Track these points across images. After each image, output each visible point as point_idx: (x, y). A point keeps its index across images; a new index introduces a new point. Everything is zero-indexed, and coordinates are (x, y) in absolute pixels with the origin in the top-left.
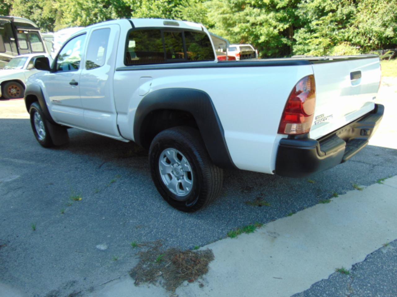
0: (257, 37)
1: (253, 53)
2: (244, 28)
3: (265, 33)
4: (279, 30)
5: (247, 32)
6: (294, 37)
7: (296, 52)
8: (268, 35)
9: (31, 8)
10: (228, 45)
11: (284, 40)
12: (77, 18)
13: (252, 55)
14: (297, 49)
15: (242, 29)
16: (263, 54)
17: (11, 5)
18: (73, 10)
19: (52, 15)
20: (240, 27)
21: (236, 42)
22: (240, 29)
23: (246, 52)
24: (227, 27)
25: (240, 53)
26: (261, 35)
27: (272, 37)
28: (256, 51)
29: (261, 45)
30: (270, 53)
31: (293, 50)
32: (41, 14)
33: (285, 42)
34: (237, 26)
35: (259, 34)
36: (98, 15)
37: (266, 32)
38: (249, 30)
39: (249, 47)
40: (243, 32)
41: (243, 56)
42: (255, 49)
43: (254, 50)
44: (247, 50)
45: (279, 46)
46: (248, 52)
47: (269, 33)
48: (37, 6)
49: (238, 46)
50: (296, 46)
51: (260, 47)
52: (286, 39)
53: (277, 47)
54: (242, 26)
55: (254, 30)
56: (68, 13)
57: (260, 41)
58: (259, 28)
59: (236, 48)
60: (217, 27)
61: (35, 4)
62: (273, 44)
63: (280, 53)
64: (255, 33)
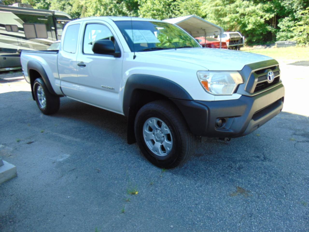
0: (244, 26)
1: (240, 39)
2: (234, 18)
3: (253, 22)
4: (265, 19)
5: (236, 21)
6: (279, 25)
7: (279, 38)
8: (254, 24)
9: (64, 5)
10: (222, 32)
11: (269, 28)
12: (97, 12)
13: (240, 41)
14: (280, 36)
15: (232, 19)
16: (248, 41)
17: (50, 3)
18: (94, 6)
19: (79, 10)
20: (231, 17)
21: (225, 30)
22: (230, 19)
23: (235, 38)
24: (217, 18)
25: (229, 39)
26: (249, 23)
27: (257, 26)
28: (244, 38)
29: (248, 33)
30: (255, 39)
31: (276, 36)
32: (70, 10)
33: (270, 30)
34: (228, 16)
35: (247, 23)
36: (113, 9)
37: (254, 21)
38: (238, 20)
39: (238, 34)
40: (233, 22)
41: (232, 41)
42: (243, 35)
43: (241, 37)
44: (236, 37)
45: (264, 33)
46: (236, 38)
47: (256, 22)
48: (69, 4)
49: (228, 33)
50: (279, 33)
51: (246, 33)
52: (270, 27)
53: (262, 34)
54: (232, 16)
55: (242, 20)
56: (90, 8)
57: (247, 29)
58: (247, 17)
59: (226, 35)
61: (67, 2)
62: (259, 31)
63: (263, 39)
64: (243, 22)
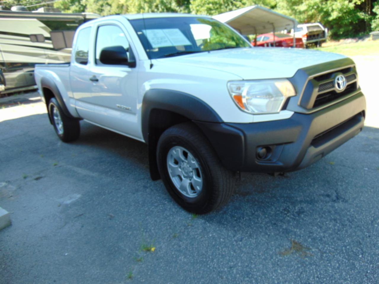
0: (328, 14)
1: (322, 32)
2: (312, 5)
3: (338, 8)
4: (355, 3)
5: (316, 9)
6: (374, 10)
7: (376, 28)
8: (341, 10)
9: (102, 6)
10: (296, 25)
11: (361, 15)
12: (140, 11)
13: (321, 35)
14: (377, 24)
15: (309, 6)
16: (332, 33)
17: (86, 5)
18: (137, 4)
19: (119, 11)
20: (308, 4)
21: (301, 22)
22: (308, 6)
23: (314, 32)
24: (291, 7)
25: (307, 34)
26: (333, 10)
27: (345, 13)
28: (326, 30)
29: (332, 23)
30: (342, 31)
31: (370, 25)
32: (110, 11)
33: (362, 17)
34: (304, 4)
35: (330, 11)
36: (159, 6)
37: (340, 7)
38: (318, 7)
39: (318, 26)
40: (311, 10)
41: (310, 36)
42: (325, 26)
43: (323, 29)
44: (315, 30)
45: (354, 23)
46: (316, 31)
47: (343, 8)
48: (108, 4)
49: (305, 26)
50: (375, 20)
51: (329, 25)
52: (363, 14)
53: (351, 23)
54: (311, 3)
55: (323, 6)
56: (132, 7)
57: (331, 19)
58: (330, 3)
59: (302, 28)
60: (279, 8)
61: (106, 2)
62: (348, 19)
63: (354, 30)
64: (325, 10)
